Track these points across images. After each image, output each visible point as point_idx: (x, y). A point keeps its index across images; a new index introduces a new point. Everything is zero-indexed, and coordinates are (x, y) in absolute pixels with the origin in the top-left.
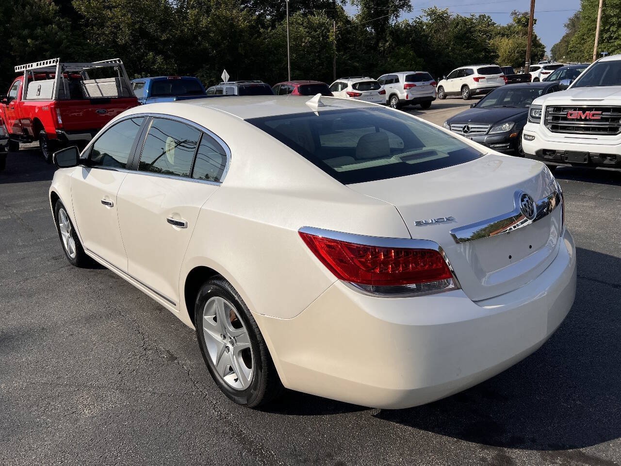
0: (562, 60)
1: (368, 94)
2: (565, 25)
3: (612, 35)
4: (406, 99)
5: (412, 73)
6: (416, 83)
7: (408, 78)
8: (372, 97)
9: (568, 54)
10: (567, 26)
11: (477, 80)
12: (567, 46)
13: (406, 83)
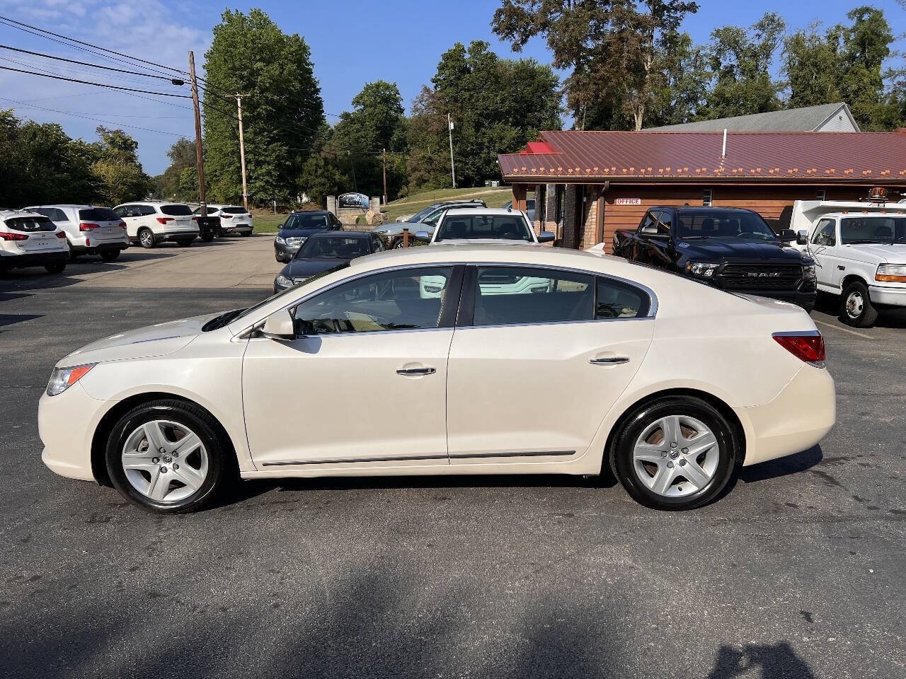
0: (171, 199)
1: (40, 236)
2: (168, 154)
3: (251, 174)
4: (85, 245)
5: (86, 207)
6: (100, 223)
7: (83, 215)
8: (47, 242)
9: (180, 191)
10: (171, 155)
11: (163, 221)
12: (178, 181)
13: (82, 222)
